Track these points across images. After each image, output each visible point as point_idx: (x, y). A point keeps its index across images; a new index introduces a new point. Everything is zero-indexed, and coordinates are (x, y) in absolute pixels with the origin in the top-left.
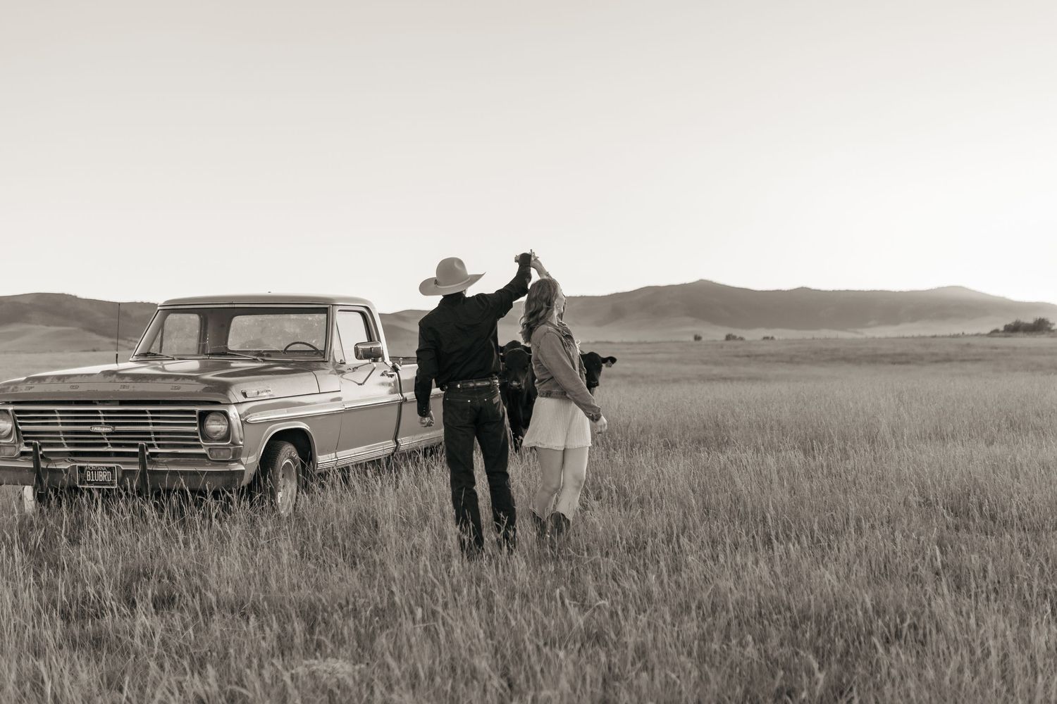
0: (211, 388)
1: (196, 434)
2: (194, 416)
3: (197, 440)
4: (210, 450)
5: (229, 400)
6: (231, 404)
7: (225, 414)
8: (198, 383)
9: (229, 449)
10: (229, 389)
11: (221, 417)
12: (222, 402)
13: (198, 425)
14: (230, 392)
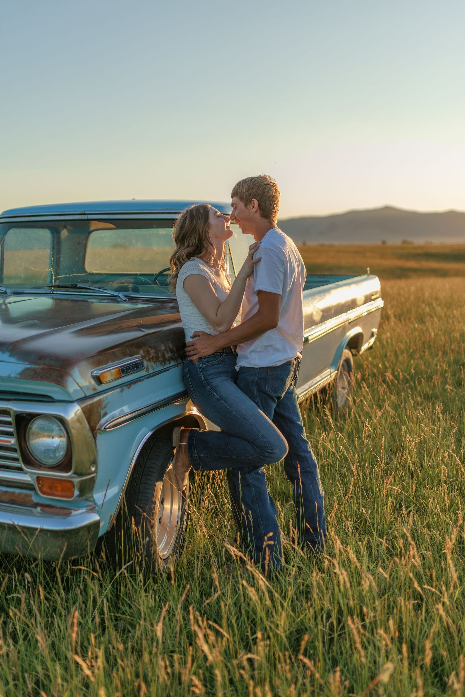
0: (35, 370)
1: (14, 450)
2: (9, 419)
3: (16, 460)
4: (38, 479)
5: (68, 393)
6: (72, 402)
7: (62, 421)
8: (13, 360)
9: (71, 482)
10: (68, 374)
11: (56, 427)
12: (56, 397)
13: (15, 434)
14: (70, 380)
